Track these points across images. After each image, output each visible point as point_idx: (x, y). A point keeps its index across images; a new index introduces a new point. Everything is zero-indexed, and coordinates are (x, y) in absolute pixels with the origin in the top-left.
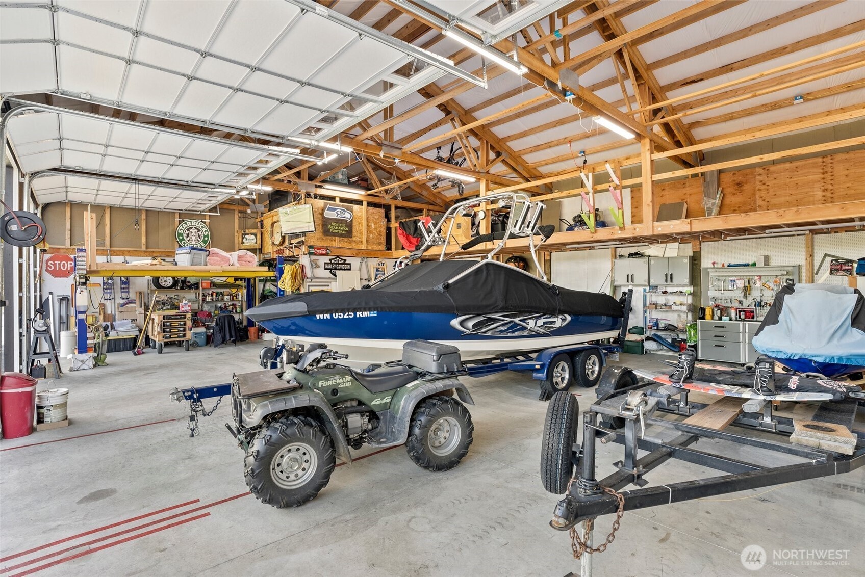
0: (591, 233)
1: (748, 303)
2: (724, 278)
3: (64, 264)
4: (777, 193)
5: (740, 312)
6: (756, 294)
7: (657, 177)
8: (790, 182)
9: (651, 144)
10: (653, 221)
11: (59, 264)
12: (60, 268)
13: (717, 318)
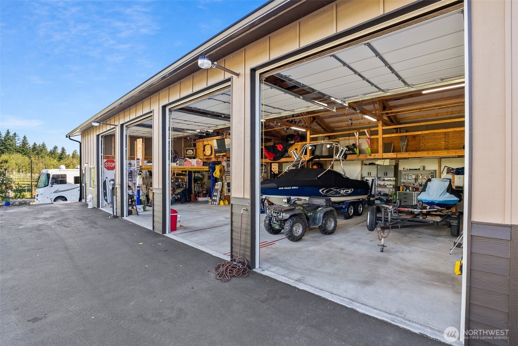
0: (357, 156)
1: (416, 185)
2: (407, 174)
3: (112, 164)
4: (429, 141)
5: (413, 188)
6: (420, 181)
7: (385, 136)
8: (433, 137)
9: (382, 123)
10: (382, 153)
11: (110, 164)
12: (110, 165)
13: (405, 191)
